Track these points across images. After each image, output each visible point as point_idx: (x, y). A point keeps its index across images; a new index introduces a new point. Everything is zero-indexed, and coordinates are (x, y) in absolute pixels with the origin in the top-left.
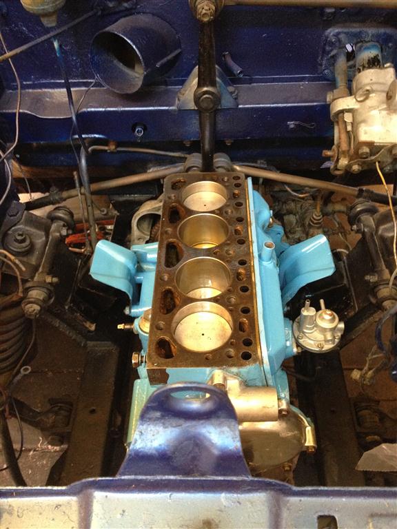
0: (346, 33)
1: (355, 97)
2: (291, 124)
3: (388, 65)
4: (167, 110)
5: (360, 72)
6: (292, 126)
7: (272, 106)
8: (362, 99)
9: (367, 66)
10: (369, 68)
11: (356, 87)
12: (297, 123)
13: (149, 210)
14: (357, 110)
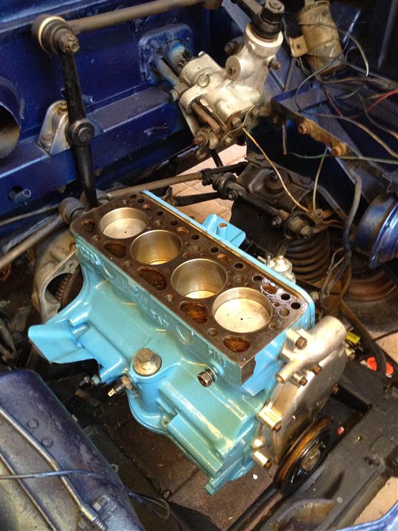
0: (155, 39)
1: (199, 85)
2: (148, 132)
3: (201, 53)
4: (41, 161)
5: (182, 67)
6: (149, 134)
7: (129, 120)
8: (204, 84)
9: (184, 60)
10: (188, 60)
11: (189, 79)
12: (153, 128)
13: (54, 274)
14: (206, 94)
